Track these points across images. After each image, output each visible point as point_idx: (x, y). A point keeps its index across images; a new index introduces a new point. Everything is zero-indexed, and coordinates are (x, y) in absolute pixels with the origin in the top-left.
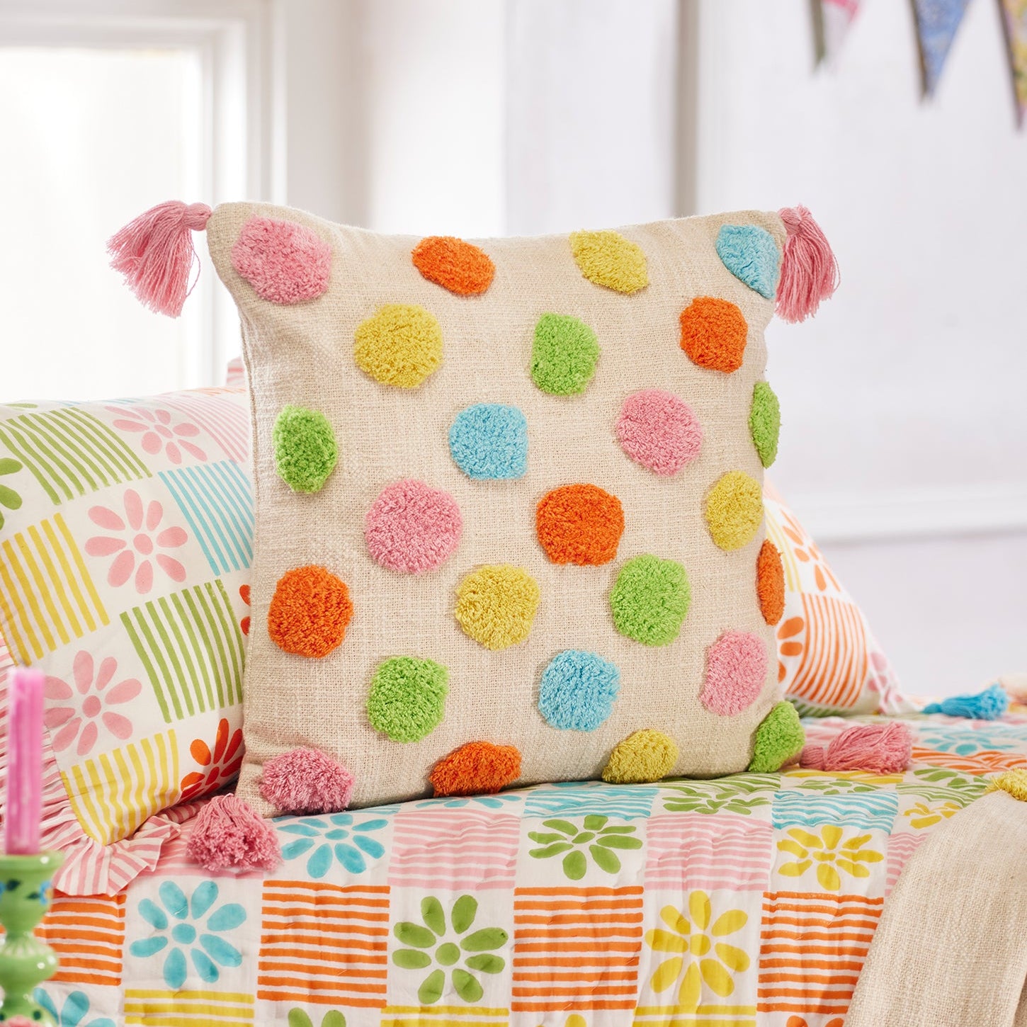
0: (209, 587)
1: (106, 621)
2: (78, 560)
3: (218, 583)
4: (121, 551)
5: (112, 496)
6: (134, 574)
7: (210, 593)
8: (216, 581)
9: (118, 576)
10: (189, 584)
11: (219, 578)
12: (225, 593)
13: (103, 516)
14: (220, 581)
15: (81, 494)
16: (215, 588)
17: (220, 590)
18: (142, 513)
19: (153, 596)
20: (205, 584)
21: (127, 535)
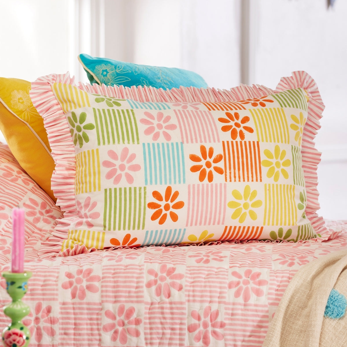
0: (140, 188)
1: (99, 189)
2: (99, 166)
3: (145, 188)
4: (113, 168)
5: (118, 148)
6: (114, 177)
7: (140, 191)
8: (144, 187)
9: (109, 176)
10: (133, 186)
11: (146, 186)
12: (146, 192)
13: (112, 154)
14: (146, 187)
15: (108, 144)
16: (143, 190)
17: (144, 190)
18: (127, 156)
19: (118, 186)
20: (139, 187)
21: (118, 163)
